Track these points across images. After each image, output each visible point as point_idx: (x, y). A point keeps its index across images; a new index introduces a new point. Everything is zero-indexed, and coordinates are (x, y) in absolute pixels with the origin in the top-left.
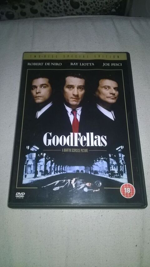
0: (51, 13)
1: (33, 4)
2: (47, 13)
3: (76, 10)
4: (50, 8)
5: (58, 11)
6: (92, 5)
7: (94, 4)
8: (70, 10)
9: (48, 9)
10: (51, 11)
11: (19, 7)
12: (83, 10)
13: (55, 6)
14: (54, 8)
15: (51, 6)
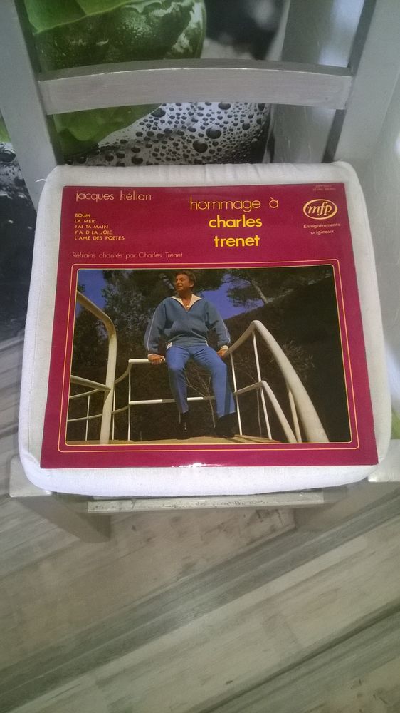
0: (163, 161)
1: (138, 150)
2: (157, 161)
3: (202, 154)
4: (162, 155)
5: (175, 157)
6: (224, 144)
7: (228, 141)
8: (193, 155)
9: (159, 156)
10: (163, 158)
11: (115, 157)
12: (211, 152)
13: (171, 151)
14: (168, 154)
15: (164, 151)
